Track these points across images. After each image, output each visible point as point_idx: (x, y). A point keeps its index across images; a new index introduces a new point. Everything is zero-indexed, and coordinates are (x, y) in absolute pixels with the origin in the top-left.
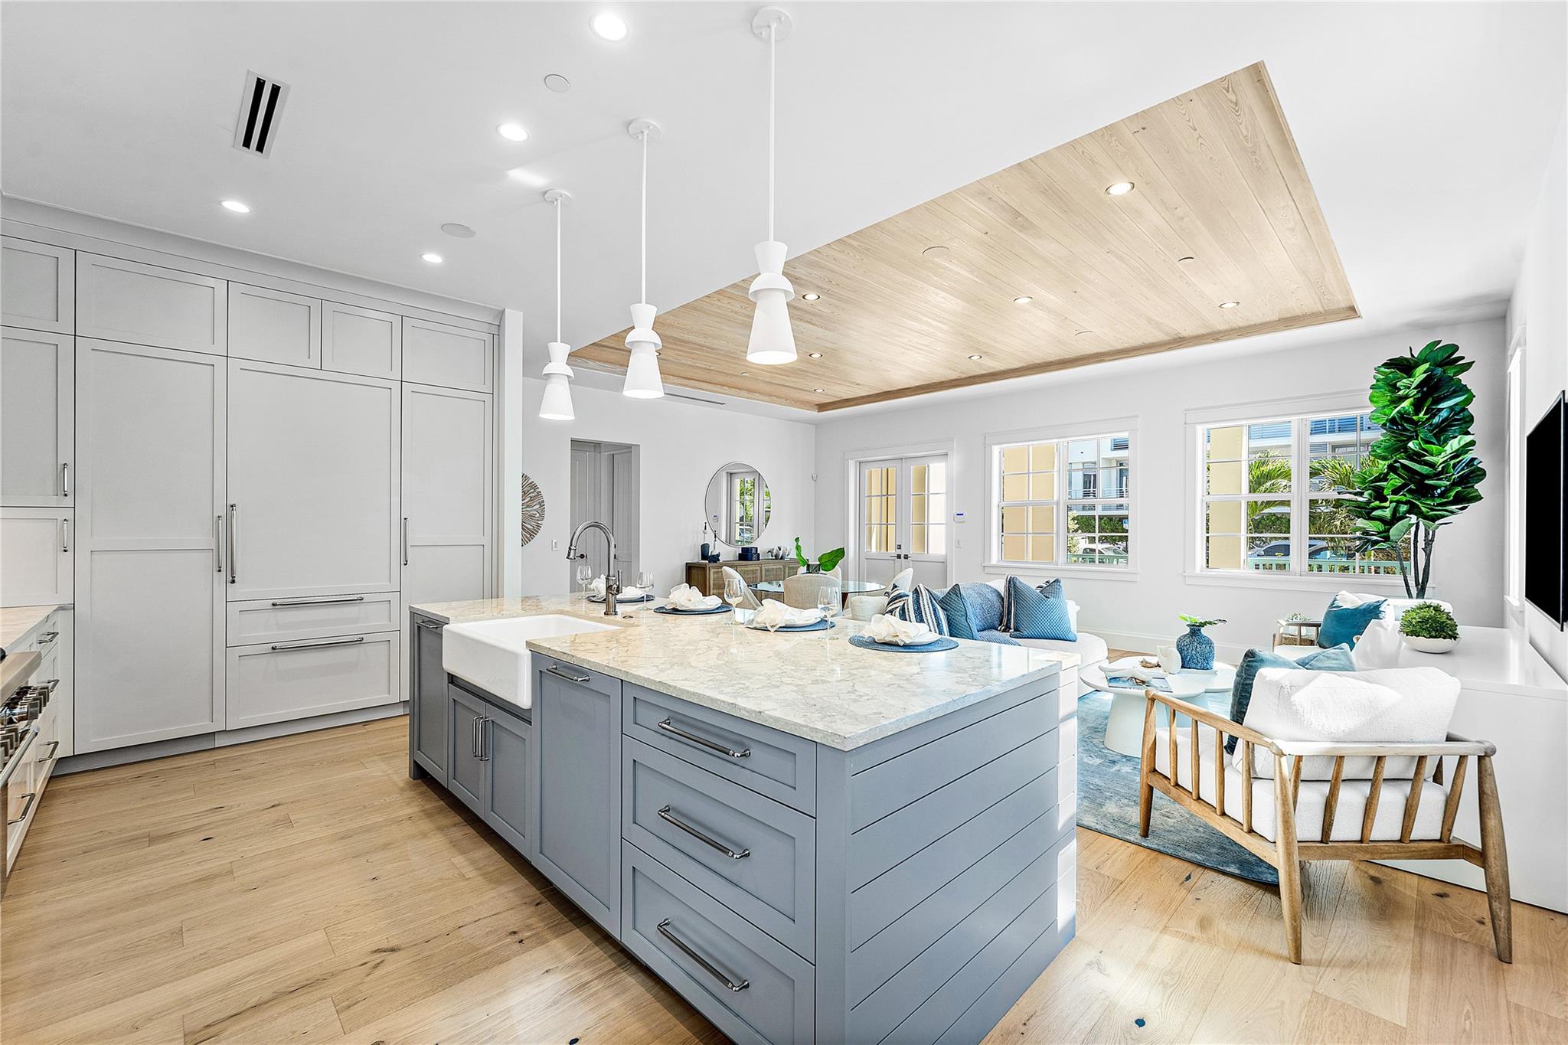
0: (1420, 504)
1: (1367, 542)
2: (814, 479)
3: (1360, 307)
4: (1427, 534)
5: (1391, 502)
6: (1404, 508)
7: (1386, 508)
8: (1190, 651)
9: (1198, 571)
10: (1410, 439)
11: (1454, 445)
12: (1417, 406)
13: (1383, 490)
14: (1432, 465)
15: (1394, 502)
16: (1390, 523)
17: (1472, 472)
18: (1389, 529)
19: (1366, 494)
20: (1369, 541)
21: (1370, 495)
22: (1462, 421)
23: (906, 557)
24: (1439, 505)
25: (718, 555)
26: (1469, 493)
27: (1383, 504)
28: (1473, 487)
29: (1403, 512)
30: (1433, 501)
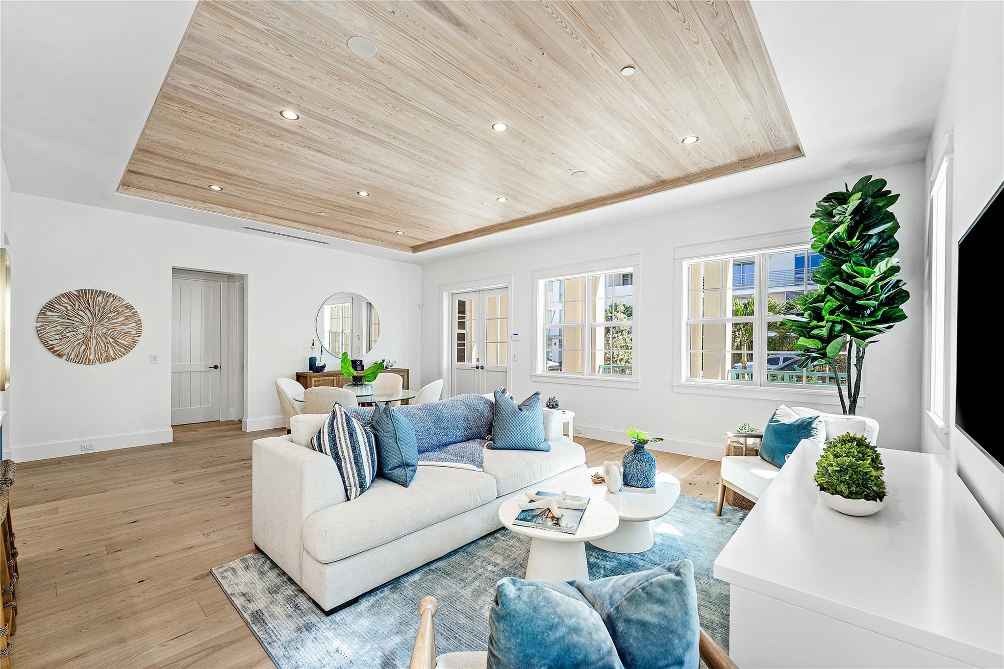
0: (851, 323)
1: (808, 358)
2: (421, 307)
3: (805, 147)
4: (858, 351)
5: (827, 322)
6: (838, 327)
7: (823, 327)
8: (631, 469)
9: (683, 381)
10: (845, 262)
11: (882, 266)
12: (850, 232)
13: (821, 311)
14: (862, 286)
15: (830, 321)
16: (826, 341)
17: (897, 294)
18: (826, 346)
19: (806, 315)
20: (809, 357)
21: (810, 315)
22: (889, 246)
23: (482, 368)
24: (868, 324)
25: (323, 367)
26: (895, 313)
27: (820, 324)
28: (898, 307)
29: (838, 332)
30: (863, 320)
